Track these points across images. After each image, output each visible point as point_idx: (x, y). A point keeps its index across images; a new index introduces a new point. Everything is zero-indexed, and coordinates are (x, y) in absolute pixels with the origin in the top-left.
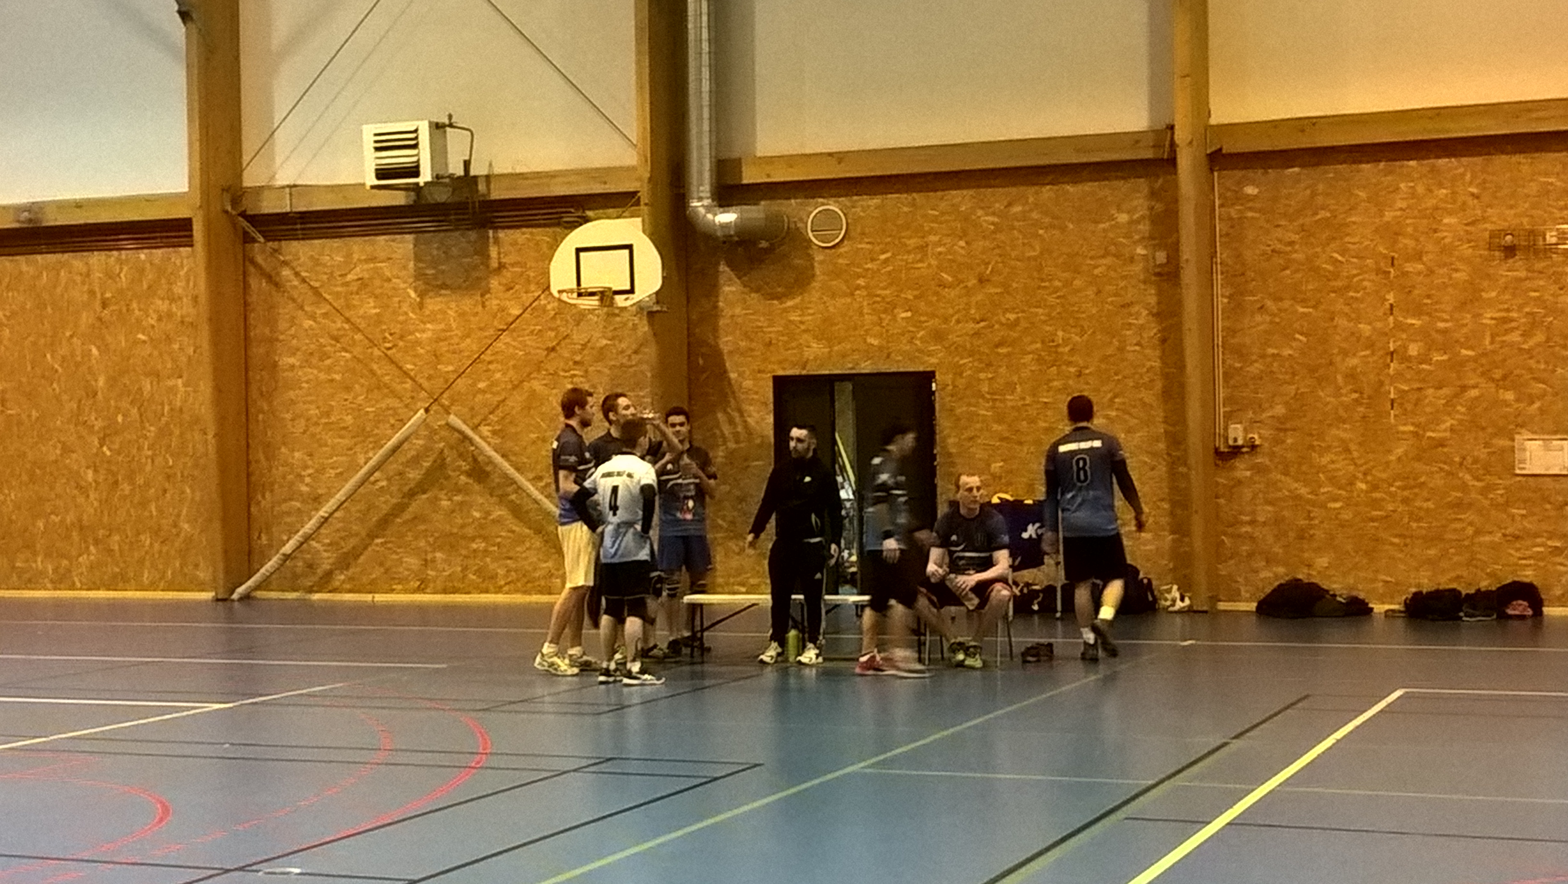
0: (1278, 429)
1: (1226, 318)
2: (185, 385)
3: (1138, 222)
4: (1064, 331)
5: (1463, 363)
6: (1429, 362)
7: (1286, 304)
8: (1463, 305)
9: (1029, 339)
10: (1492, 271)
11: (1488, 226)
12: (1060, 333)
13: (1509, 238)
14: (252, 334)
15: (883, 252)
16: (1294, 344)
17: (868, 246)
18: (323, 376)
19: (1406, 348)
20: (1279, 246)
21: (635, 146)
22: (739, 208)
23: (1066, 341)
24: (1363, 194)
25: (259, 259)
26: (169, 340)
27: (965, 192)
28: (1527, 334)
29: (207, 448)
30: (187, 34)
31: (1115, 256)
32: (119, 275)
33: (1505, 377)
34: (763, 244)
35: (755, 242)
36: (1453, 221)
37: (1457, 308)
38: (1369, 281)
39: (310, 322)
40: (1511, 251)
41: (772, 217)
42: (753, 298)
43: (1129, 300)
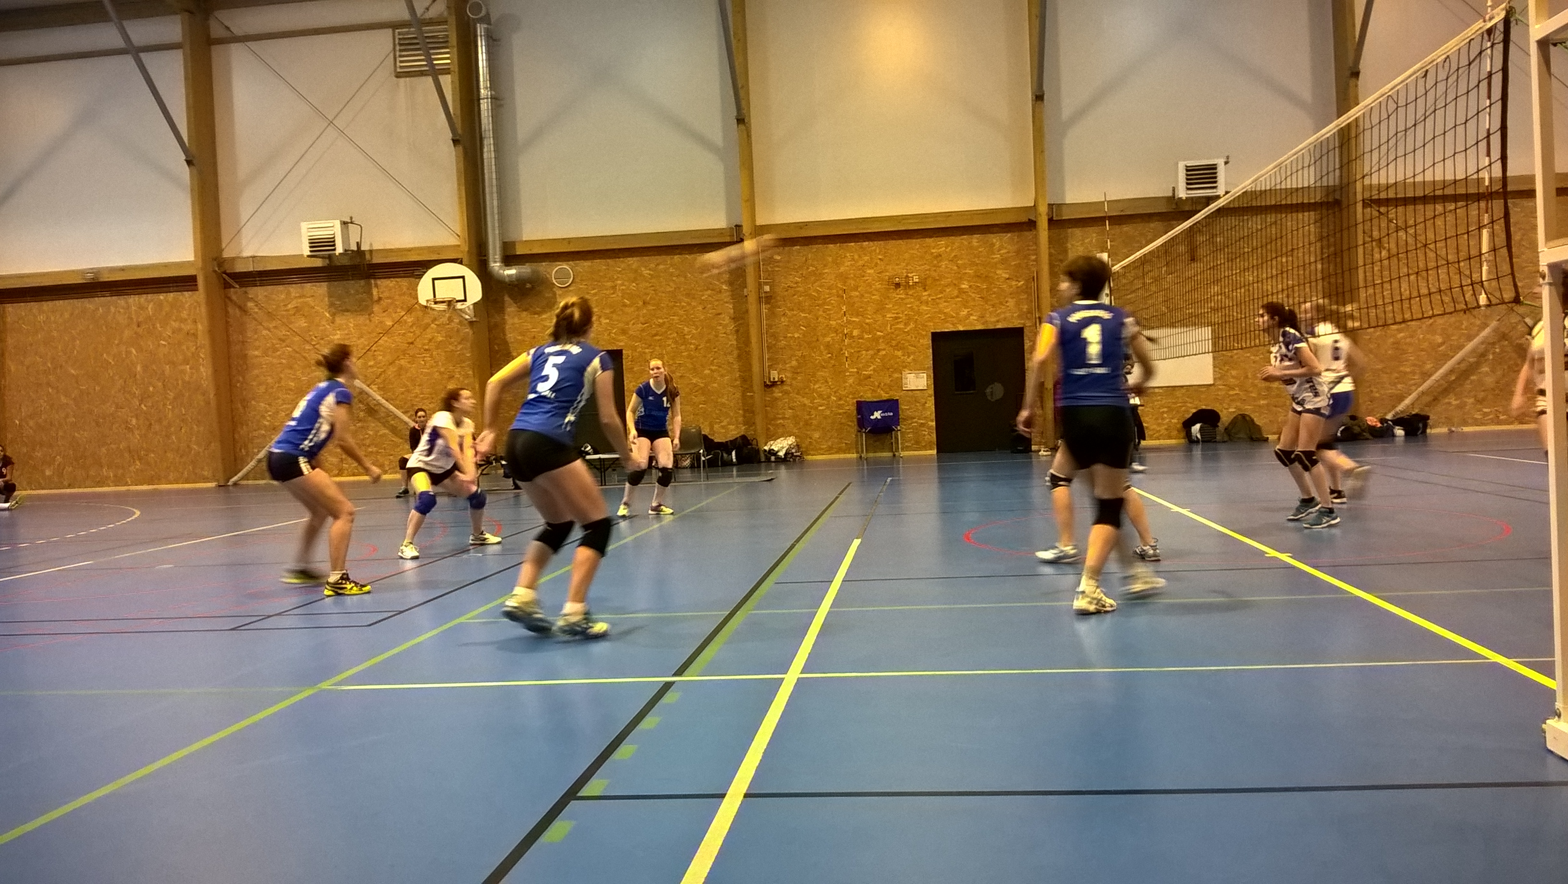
0: (793, 373)
1: (767, 319)
2: (190, 369)
4: (688, 327)
5: (877, 339)
6: (862, 338)
7: (795, 312)
8: (877, 311)
9: (670, 332)
10: (890, 295)
11: (888, 274)
12: (685, 328)
13: (897, 279)
14: (231, 339)
15: (593, 289)
16: (801, 331)
17: (586, 287)
18: (275, 361)
19: (852, 332)
20: (792, 285)
21: (458, 235)
22: (517, 267)
23: (689, 333)
24: (830, 259)
25: (234, 298)
26: (180, 344)
27: (635, 259)
28: (906, 324)
29: (208, 403)
30: (191, 172)
31: (712, 290)
32: (147, 308)
33: (897, 345)
34: (528, 286)
35: (525, 284)
36: (871, 271)
37: (875, 313)
38: (834, 300)
39: (267, 332)
40: (898, 285)
41: (533, 272)
42: (524, 314)
43: (720, 312)
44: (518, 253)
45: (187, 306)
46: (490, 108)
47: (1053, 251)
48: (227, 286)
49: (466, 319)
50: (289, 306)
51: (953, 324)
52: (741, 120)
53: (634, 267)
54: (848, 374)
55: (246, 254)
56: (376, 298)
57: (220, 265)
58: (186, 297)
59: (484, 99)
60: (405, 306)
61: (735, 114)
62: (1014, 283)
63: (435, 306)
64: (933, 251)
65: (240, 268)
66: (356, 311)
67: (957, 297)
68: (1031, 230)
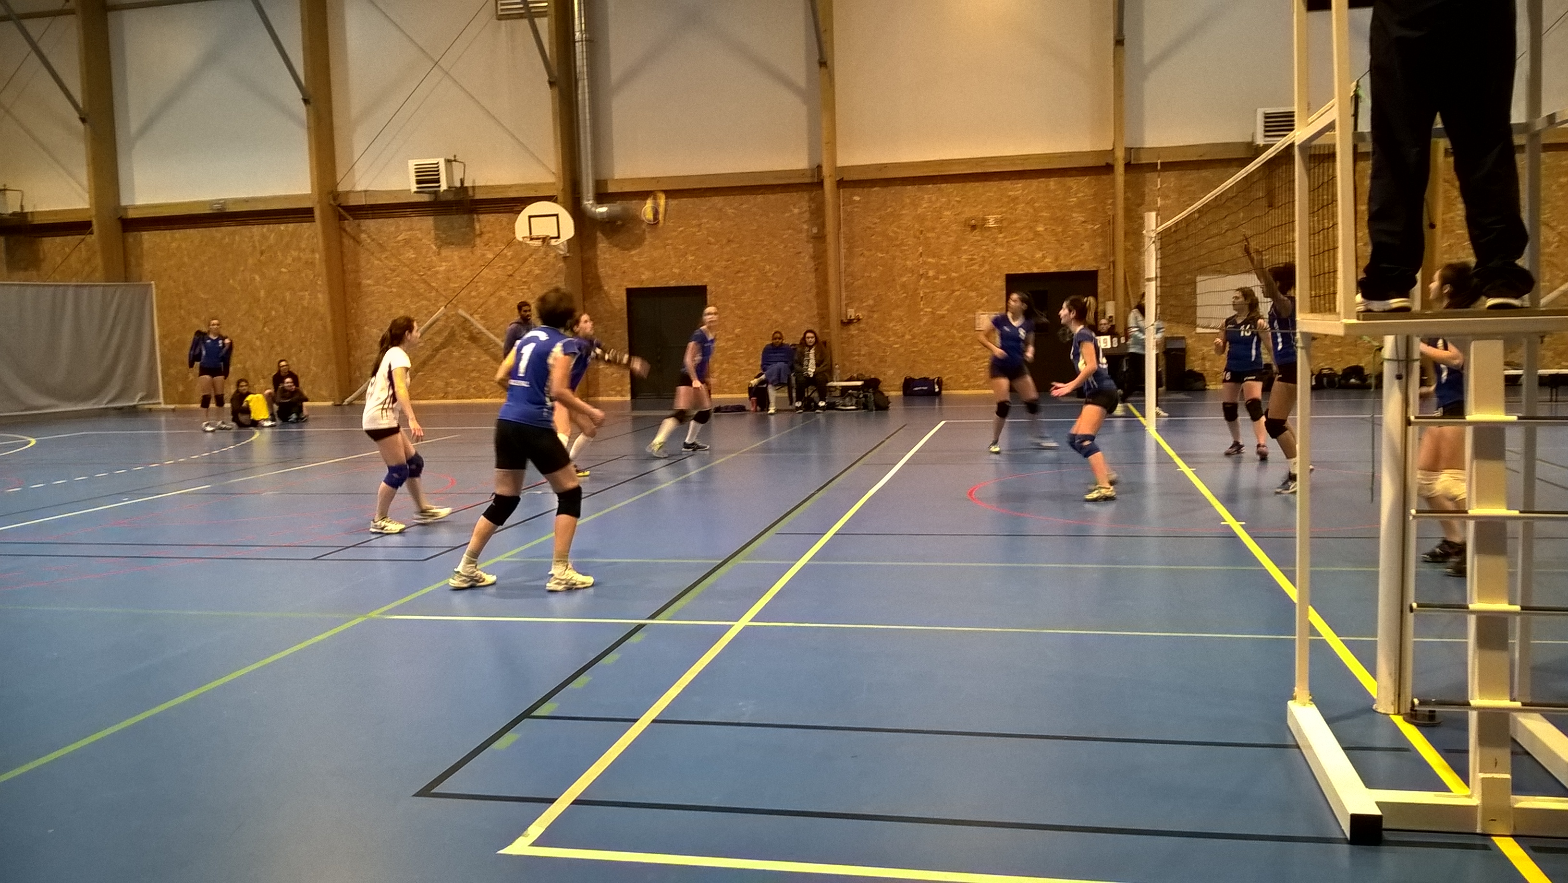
0: (870, 311)
1: (846, 258)
2: (309, 295)
3: (803, 213)
5: (952, 279)
6: (937, 279)
7: (873, 252)
8: (952, 254)
9: (753, 269)
10: (966, 236)
11: (964, 215)
13: (973, 221)
14: (346, 269)
15: (680, 227)
16: (878, 271)
17: (673, 224)
18: (386, 289)
19: (927, 273)
20: (870, 225)
21: (553, 173)
22: (609, 205)
23: (770, 270)
24: (908, 201)
25: (348, 229)
26: (299, 271)
27: (719, 198)
28: (981, 266)
29: (325, 327)
30: (308, 110)
31: (793, 229)
32: (269, 238)
33: (971, 285)
34: (619, 223)
35: (615, 222)
36: (948, 213)
37: (950, 255)
38: (911, 241)
39: (378, 262)
40: (974, 227)
41: (625, 210)
42: (615, 250)
43: (800, 250)
44: (610, 191)
45: (305, 236)
46: (585, 50)
47: (1129, 195)
48: (341, 218)
49: (560, 255)
50: (399, 238)
51: (1028, 267)
52: (823, 64)
53: (719, 205)
54: (922, 313)
55: (359, 188)
56: (478, 232)
57: (335, 199)
58: (305, 228)
59: (578, 41)
60: (505, 241)
61: (818, 58)
62: (1090, 227)
63: (531, 242)
64: (1010, 193)
65: (353, 202)
66: (459, 244)
67: (1033, 239)
68: (1108, 174)
